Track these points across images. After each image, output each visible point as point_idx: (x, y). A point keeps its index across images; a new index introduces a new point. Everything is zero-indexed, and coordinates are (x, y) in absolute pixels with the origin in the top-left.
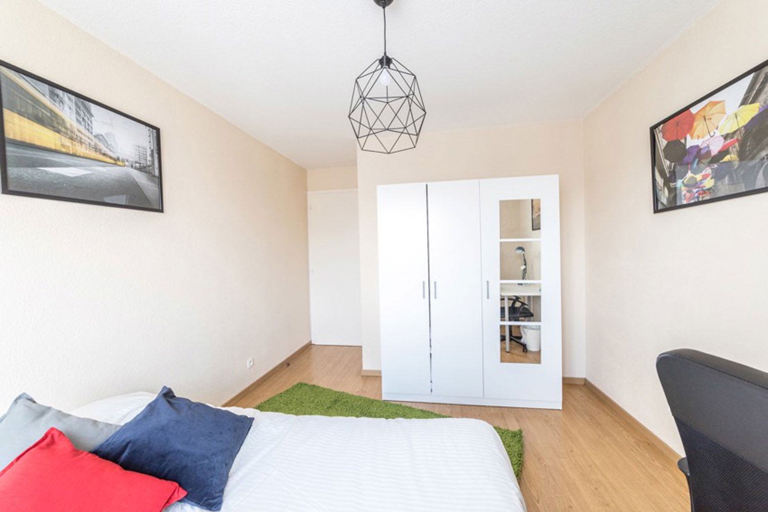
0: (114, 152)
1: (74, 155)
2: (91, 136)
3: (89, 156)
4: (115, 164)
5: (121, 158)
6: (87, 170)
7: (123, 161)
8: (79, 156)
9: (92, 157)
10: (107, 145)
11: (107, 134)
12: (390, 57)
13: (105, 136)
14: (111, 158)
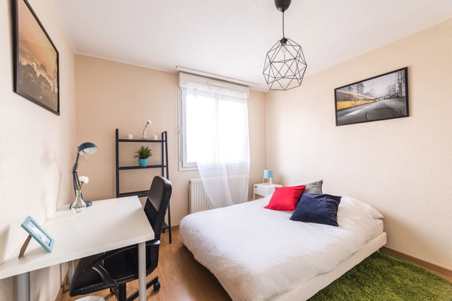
0: (374, 97)
1: (356, 106)
2: (363, 95)
3: (362, 104)
4: (375, 102)
5: (377, 98)
6: (362, 109)
7: (379, 98)
8: (358, 106)
9: (363, 103)
10: (370, 95)
11: (371, 90)
12: (286, 38)
13: (369, 92)
14: (372, 100)
